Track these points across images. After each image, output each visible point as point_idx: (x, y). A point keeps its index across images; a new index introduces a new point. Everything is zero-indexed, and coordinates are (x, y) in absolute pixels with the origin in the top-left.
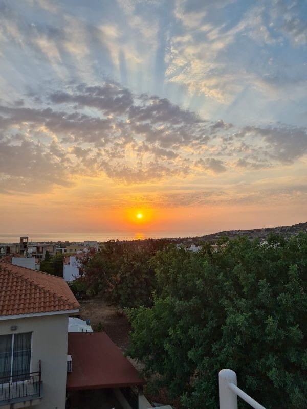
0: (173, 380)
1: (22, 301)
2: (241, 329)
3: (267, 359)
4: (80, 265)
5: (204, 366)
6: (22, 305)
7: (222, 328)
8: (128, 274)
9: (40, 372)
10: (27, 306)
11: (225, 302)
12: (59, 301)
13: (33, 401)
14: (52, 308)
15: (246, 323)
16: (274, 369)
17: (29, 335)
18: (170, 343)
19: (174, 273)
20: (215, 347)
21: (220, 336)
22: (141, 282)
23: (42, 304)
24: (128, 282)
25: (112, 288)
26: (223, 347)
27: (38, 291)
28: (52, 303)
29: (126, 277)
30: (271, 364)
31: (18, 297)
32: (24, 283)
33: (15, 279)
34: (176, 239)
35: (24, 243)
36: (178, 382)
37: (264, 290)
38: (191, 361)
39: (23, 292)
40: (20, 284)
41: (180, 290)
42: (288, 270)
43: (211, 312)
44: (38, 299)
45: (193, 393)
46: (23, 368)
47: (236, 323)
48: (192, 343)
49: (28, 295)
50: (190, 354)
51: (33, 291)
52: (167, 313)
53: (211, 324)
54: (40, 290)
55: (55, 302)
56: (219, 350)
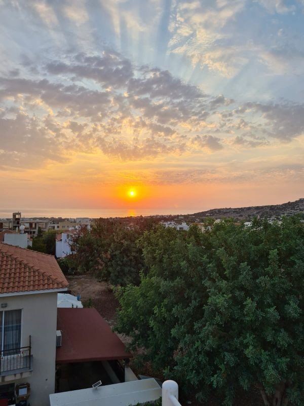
0: (158, 354)
1: (12, 280)
2: (221, 310)
3: (245, 338)
4: (71, 243)
5: (186, 342)
6: (12, 283)
7: (204, 308)
8: (117, 252)
9: (30, 347)
10: (17, 284)
11: (207, 283)
12: (48, 280)
13: (24, 374)
14: (41, 287)
15: (226, 305)
16: (251, 347)
17: (19, 311)
18: (155, 321)
19: (160, 253)
20: (196, 325)
21: (202, 314)
22: (131, 260)
23: (32, 283)
24: (118, 259)
25: (102, 265)
26: (204, 326)
27: (27, 270)
28: (42, 282)
29: (115, 255)
30: (248, 343)
31: (8, 275)
32: (14, 262)
33: (5, 258)
34: (167, 216)
35: (16, 219)
36: (162, 356)
37: (245, 273)
38: (174, 338)
39: (13, 270)
40: (9, 262)
41: (166, 270)
42: (268, 254)
43: (194, 292)
44: (27, 277)
45: (175, 368)
46: (14, 342)
47: (216, 304)
48: (176, 321)
49: (18, 274)
50: (173, 332)
51: (23, 270)
52: (152, 292)
53: (194, 303)
54: (29, 269)
55: (44, 281)
56: (201, 328)
